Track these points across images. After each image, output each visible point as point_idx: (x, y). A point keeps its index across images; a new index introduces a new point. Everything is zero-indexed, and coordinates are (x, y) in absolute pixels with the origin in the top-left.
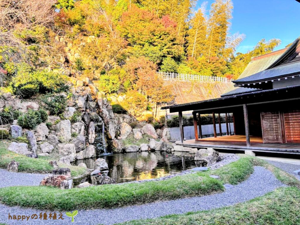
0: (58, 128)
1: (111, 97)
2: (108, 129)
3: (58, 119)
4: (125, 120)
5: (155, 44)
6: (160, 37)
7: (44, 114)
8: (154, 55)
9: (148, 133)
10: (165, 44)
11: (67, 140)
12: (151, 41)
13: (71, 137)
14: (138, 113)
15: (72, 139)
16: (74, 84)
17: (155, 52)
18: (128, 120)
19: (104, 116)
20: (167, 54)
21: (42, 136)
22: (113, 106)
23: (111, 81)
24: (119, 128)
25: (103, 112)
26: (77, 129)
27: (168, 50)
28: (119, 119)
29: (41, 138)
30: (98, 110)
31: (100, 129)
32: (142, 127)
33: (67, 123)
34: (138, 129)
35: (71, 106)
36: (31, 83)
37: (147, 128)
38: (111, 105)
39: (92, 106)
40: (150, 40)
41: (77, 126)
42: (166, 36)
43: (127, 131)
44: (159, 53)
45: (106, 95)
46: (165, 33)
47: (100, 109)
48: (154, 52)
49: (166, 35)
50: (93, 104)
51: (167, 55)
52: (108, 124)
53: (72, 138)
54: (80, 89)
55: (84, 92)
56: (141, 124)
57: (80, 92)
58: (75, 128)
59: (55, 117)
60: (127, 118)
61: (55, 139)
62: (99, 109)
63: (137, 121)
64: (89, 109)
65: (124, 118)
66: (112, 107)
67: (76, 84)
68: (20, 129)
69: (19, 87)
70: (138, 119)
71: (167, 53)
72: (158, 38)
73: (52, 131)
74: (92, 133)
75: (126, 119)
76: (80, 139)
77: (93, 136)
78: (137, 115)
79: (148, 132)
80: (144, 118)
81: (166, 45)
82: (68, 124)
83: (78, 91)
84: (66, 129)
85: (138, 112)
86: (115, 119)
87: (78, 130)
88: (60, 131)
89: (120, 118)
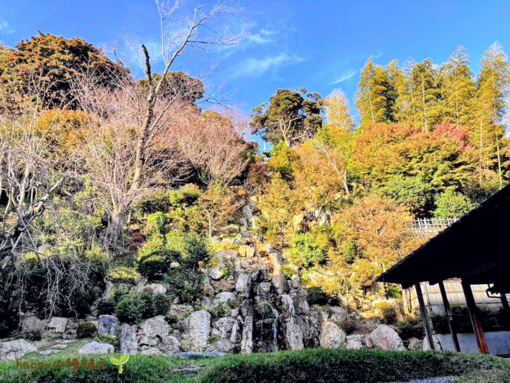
0: (187, 325)
1: (309, 275)
2: (284, 332)
3: (189, 310)
4: (333, 317)
5: (412, 172)
6: (421, 158)
7: (162, 299)
8: (410, 191)
9: (381, 345)
10: (433, 168)
11: (200, 349)
12: (404, 170)
13: (206, 343)
14: (365, 303)
15: (208, 347)
16: (242, 255)
17: (412, 186)
18: (340, 319)
19: (284, 306)
20: (443, 185)
21: (148, 337)
22: (309, 290)
23: (307, 245)
24: (317, 334)
25: (282, 300)
26: (222, 329)
27: (444, 177)
28: (320, 314)
29: (145, 340)
30: (273, 296)
31: (269, 332)
32: (370, 332)
33: (199, 315)
34: (356, 336)
35: (225, 291)
36: (156, 253)
37: (379, 334)
38: (305, 289)
39: (264, 289)
40: (403, 168)
41: (222, 323)
42: (433, 153)
43: (332, 339)
44: (420, 186)
45: (302, 270)
46: (431, 150)
47: (278, 294)
48: (410, 187)
49: (433, 151)
50: (266, 286)
51: (444, 187)
52: (285, 322)
53: (209, 345)
54: (248, 262)
55: (254, 266)
56: (369, 324)
57: (247, 266)
58: (220, 328)
59: (185, 307)
60: (338, 313)
61: (172, 344)
62: (275, 295)
63: (362, 319)
64: (260, 296)
65: (330, 313)
66: (308, 292)
67: (246, 255)
68: (114, 322)
69: (142, 261)
70: (364, 315)
71: (443, 183)
72: (418, 162)
73: (176, 331)
74: (247, 338)
75: (336, 315)
76: (220, 347)
77: (247, 344)
78: (364, 308)
79: (381, 342)
80: (378, 313)
81: (435, 169)
82: (201, 318)
83: (245, 265)
84: (198, 328)
85: (366, 301)
86: (311, 316)
87: (224, 332)
88: (189, 331)
89: (322, 313)
